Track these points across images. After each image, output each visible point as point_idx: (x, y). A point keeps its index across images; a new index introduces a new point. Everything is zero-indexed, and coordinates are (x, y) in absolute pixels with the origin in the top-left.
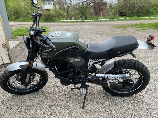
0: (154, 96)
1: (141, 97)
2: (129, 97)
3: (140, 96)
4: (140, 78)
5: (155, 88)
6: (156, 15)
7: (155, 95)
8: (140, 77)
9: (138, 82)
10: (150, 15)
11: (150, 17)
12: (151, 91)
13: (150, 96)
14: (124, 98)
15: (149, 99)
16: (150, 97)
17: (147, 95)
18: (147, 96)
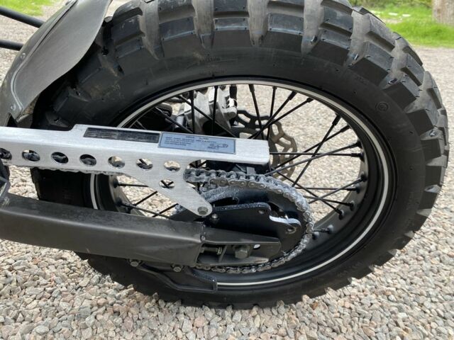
0: (421, 299)
1: (348, 305)
2: (267, 311)
3: (341, 301)
4: (364, 184)
5: (423, 246)
6: (402, 7)
7: (429, 296)
8: (363, 178)
9: (341, 217)
10: (387, 6)
11: (386, 10)
12: (405, 262)
13: (402, 303)
14: (238, 315)
15: (395, 329)
16: (400, 310)
17: (384, 293)
18: (385, 300)
